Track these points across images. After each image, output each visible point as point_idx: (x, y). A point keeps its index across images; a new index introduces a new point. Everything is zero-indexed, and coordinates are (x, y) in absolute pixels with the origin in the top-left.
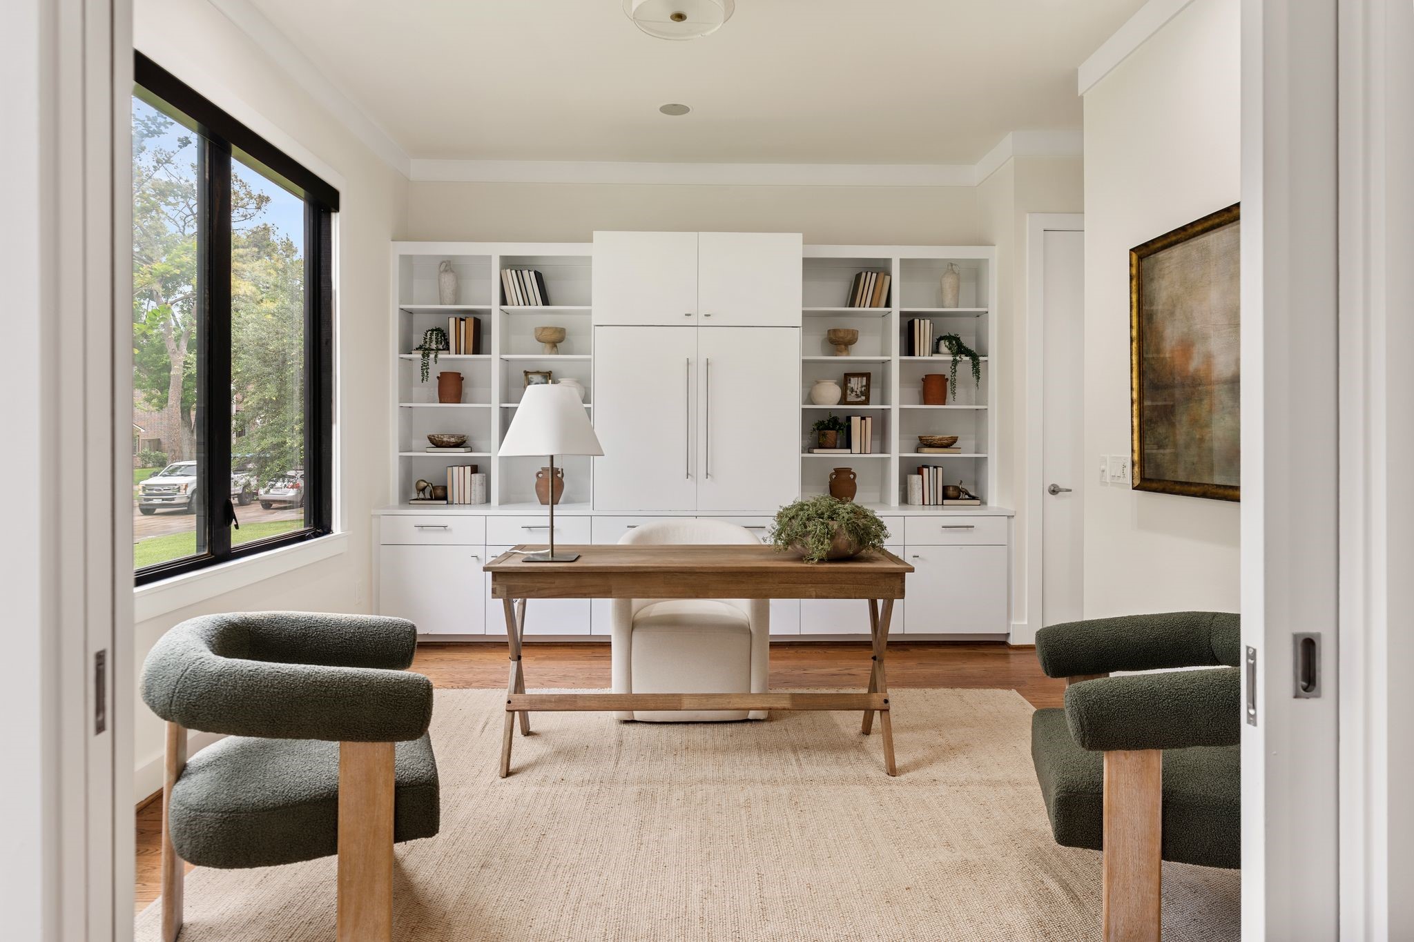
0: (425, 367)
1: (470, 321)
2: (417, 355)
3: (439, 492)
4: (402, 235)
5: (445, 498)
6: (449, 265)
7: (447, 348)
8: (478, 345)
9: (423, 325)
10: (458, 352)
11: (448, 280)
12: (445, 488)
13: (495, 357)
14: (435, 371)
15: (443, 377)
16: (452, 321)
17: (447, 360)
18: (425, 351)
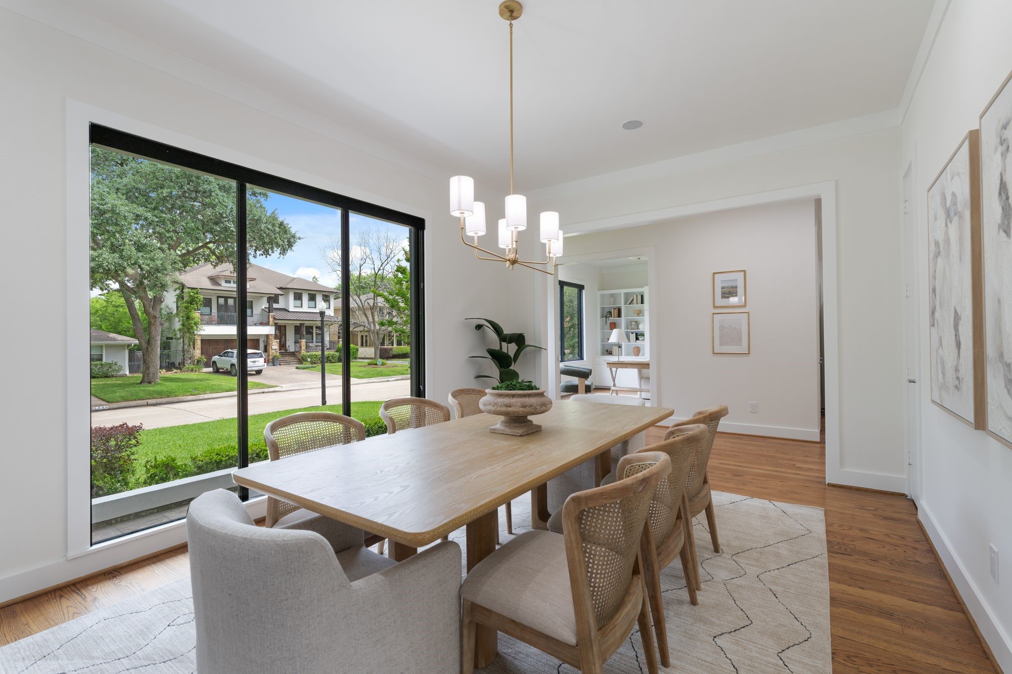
0: (606, 321)
1: (617, 309)
2: (604, 318)
3: (610, 353)
4: (601, 289)
5: (612, 354)
6: (612, 295)
7: (611, 316)
8: (619, 315)
9: (606, 311)
10: (614, 317)
11: (612, 299)
12: (612, 352)
13: (623, 318)
14: (609, 322)
15: (611, 324)
16: (613, 310)
17: (611, 320)
18: (606, 317)
